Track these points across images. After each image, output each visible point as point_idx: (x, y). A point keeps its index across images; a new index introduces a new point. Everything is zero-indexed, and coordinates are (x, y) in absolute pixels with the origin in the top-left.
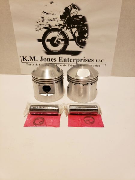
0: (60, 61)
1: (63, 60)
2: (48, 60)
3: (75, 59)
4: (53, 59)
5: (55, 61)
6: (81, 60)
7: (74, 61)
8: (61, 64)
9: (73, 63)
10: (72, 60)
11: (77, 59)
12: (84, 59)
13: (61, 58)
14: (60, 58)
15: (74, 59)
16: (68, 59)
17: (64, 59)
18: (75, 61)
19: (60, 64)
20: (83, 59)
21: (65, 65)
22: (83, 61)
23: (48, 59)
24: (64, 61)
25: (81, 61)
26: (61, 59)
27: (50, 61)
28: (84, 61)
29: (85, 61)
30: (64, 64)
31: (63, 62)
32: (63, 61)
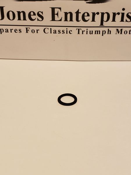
0: (53, 19)
1: (62, 15)
2: (21, 15)
3: (98, 13)
4: (34, 14)
5: (40, 19)
6: (114, 14)
7: (93, 20)
8: (57, 29)
9: (90, 23)
10: (88, 15)
11: (103, 14)
12: (123, 14)
13: (56, 11)
14: (53, 9)
15: (94, 14)
16: (78, 13)
17: (66, 14)
18: (98, 18)
19: (53, 29)
20: (119, 14)
21: (69, 29)
22: (118, 18)
23: (19, 13)
24: (66, 20)
25: (114, 20)
26: (56, 13)
27: (25, 19)
28: (122, 20)
29: (125, 18)
30: (65, 29)
31: (63, 23)
32: (63, 19)
